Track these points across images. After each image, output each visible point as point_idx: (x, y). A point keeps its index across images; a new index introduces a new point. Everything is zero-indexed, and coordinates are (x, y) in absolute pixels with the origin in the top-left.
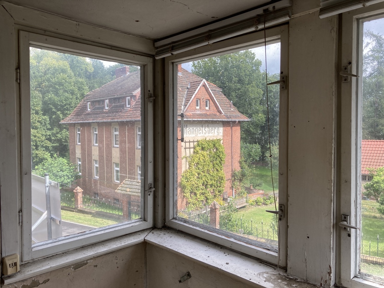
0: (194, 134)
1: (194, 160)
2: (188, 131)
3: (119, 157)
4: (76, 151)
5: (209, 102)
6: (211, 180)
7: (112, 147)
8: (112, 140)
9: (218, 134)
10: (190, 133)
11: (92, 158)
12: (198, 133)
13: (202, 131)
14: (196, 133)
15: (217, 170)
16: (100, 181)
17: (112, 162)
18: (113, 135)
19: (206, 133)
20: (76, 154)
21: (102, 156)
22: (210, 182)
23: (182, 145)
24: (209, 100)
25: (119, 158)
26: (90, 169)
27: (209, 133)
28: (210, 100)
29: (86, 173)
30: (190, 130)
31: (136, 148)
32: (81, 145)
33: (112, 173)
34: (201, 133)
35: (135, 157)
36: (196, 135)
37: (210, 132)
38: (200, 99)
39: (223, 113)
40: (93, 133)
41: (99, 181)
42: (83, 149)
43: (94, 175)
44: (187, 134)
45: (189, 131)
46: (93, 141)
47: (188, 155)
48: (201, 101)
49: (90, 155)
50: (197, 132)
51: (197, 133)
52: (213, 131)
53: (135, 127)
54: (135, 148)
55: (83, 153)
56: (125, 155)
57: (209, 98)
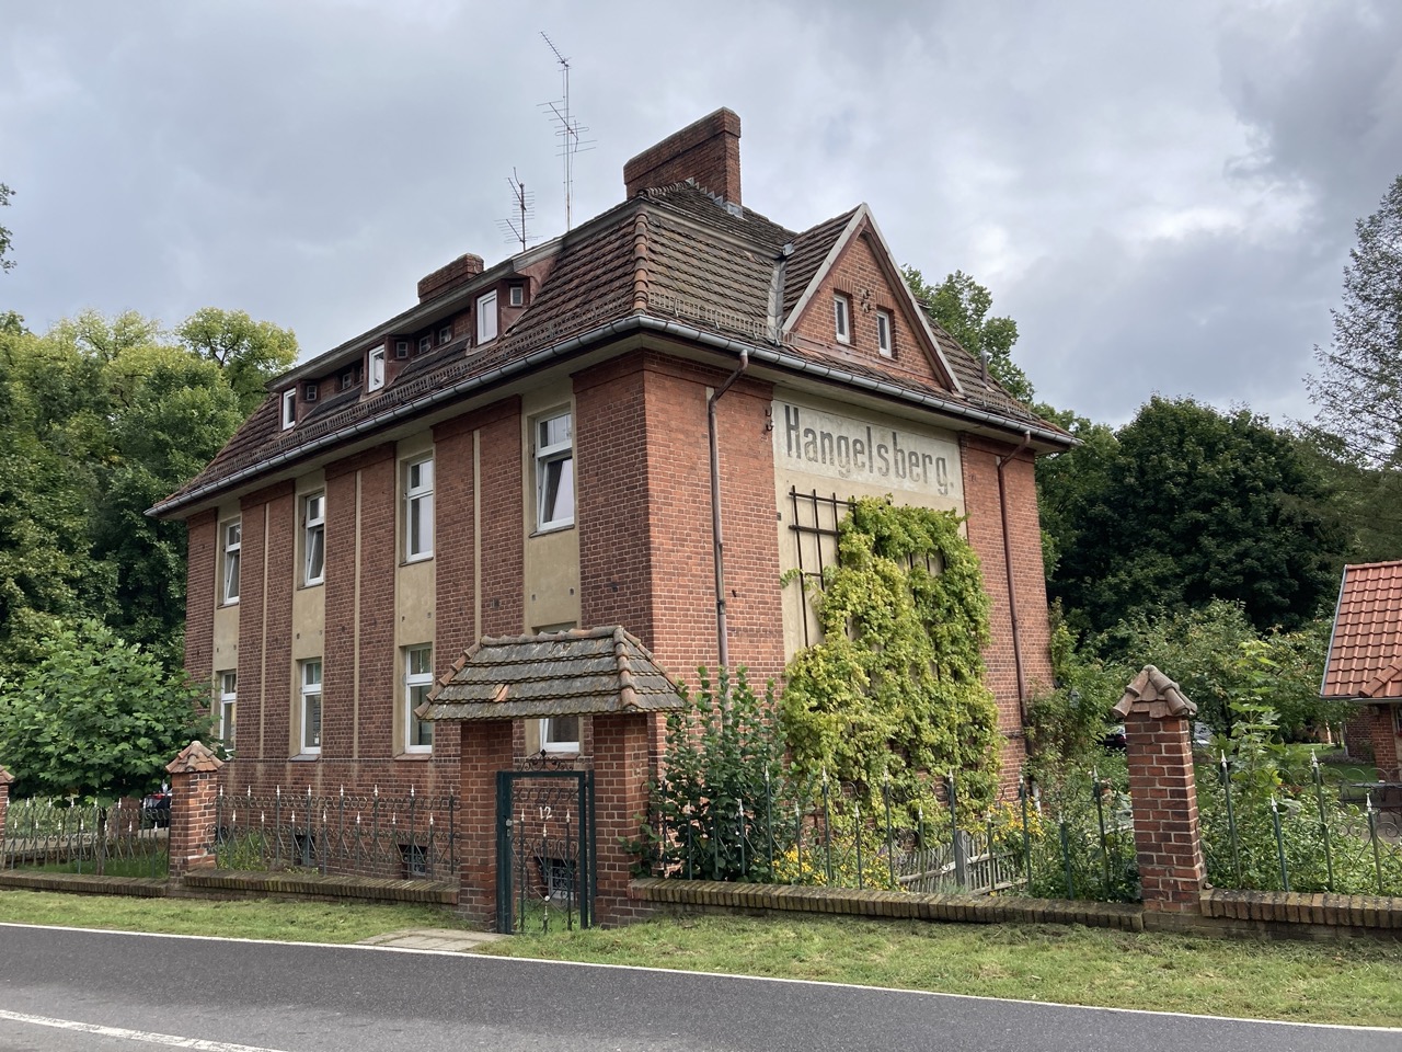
0: (832, 463)
1: (844, 595)
2: (803, 441)
3: (433, 611)
4: (217, 641)
5: (892, 323)
6: (934, 721)
7: (397, 562)
8: (398, 530)
9: (943, 489)
10: (815, 452)
11: (289, 653)
12: (852, 462)
13: (870, 458)
14: (844, 460)
15: (957, 675)
16: (328, 766)
17: (396, 647)
18: (404, 503)
19: (888, 469)
20: (215, 654)
21: (343, 629)
22: (930, 735)
23: (778, 511)
24: (890, 312)
25: (434, 616)
26: (281, 710)
27: (901, 473)
28: (897, 314)
29: (258, 740)
30: (815, 438)
31: (527, 530)
32: (241, 604)
33: (395, 705)
34: (864, 464)
35: (521, 584)
36: (844, 470)
37: (908, 471)
38: (849, 297)
39: (961, 390)
40: (304, 525)
41: (320, 768)
42: (248, 617)
43: (298, 741)
44: (799, 457)
45: (807, 445)
46: (302, 566)
47: (810, 566)
48: (856, 307)
49: (282, 640)
50: (847, 456)
51: (848, 462)
52: (919, 470)
53: (525, 422)
54: (521, 536)
55: (248, 645)
56: (464, 588)
57: (890, 304)
